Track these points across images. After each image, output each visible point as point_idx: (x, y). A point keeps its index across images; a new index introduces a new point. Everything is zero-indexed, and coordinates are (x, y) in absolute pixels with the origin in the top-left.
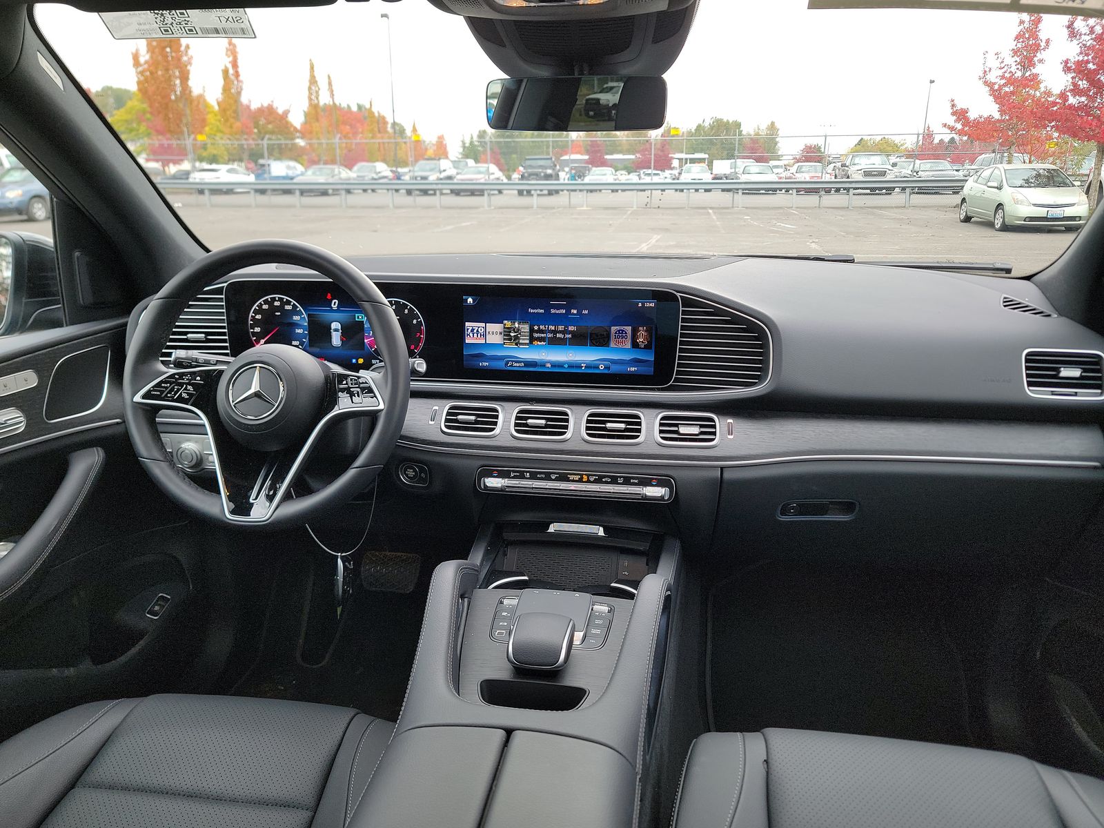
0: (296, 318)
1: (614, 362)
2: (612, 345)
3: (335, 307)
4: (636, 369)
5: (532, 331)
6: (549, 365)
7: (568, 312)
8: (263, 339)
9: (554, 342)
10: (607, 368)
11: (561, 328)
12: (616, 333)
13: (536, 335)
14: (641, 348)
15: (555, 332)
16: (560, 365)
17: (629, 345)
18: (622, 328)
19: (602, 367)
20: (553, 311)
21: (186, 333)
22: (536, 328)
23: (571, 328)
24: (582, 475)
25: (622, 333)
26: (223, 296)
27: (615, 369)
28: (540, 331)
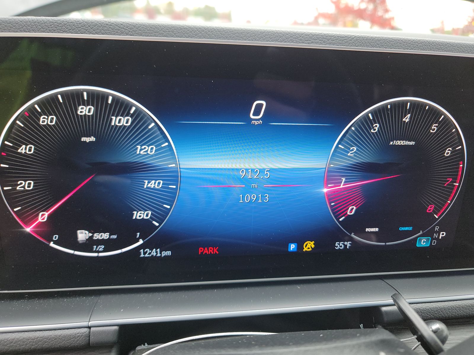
0: (144, 150)
3: (256, 118)
8: (44, 208)
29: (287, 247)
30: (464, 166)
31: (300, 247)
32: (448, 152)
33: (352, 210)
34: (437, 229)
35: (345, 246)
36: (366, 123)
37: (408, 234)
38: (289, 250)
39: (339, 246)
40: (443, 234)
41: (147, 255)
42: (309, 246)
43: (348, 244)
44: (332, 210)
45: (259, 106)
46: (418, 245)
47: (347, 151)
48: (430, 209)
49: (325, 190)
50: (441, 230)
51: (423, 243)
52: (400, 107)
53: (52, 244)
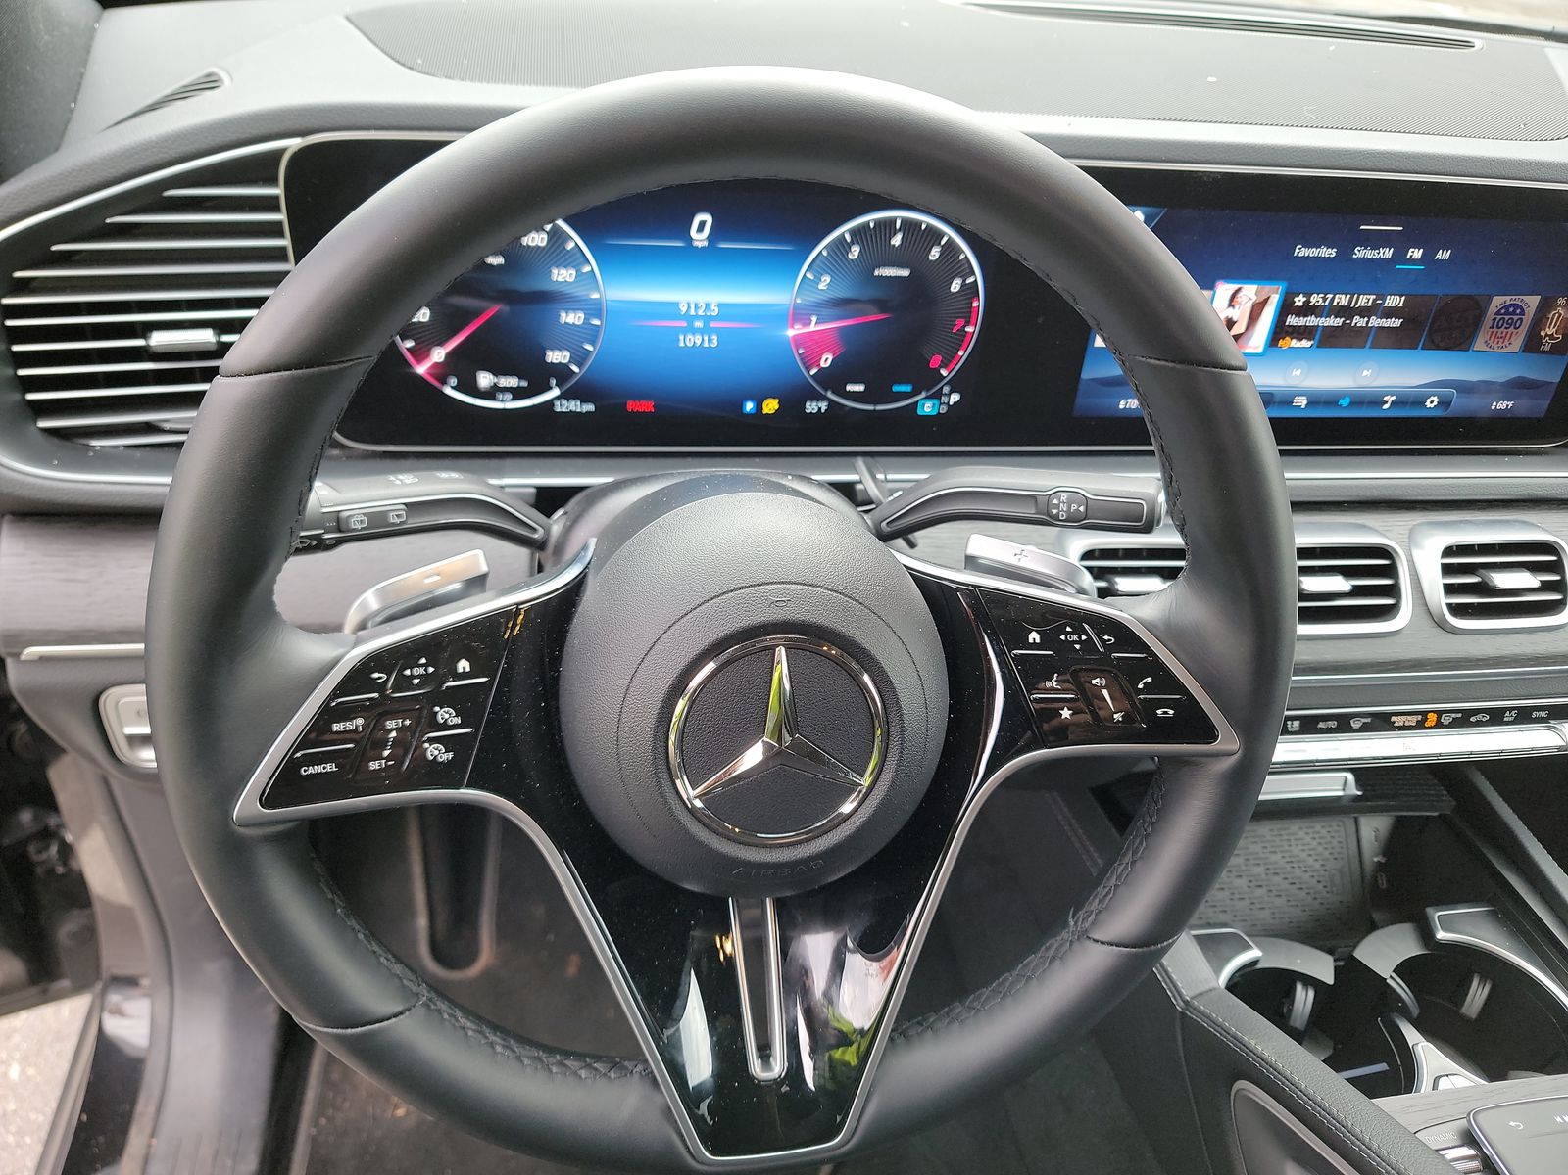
0: (562, 275)
1: (1465, 388)
2: (1479, 344)
3: (700, 238)
4: (1510, 404)
5: (1286, 308)
6: (1302, 402)
7: (1400, 256)
8: (441, 343)
9: (1339, 339)
10: (1444, 403)
11: (1365, 300)
12: (1498, 313)
13: (1292, 321)
14: (1544, 352)
15: (1347, 312)
16: (1329, 400)
17: (1517, 344)
18: (1516, 299)
19: (1432, 402)
20: (1360, 253)
21: (146, 329)
22: (1299, 301)
23: (1393, 301)
24: (1424, 713)
25: (1514, 313)
26: (278, 191)
27: (1461, 405)
28: (1308, 310)
29: (741, 406)
30: (979, 304)
31: (759, 407)
32: (956, 286)
33: (827, 360)
34: (946, 389)
35: (820, 409)
36: (841, 246)
37: (908, 396)
38: (744, 412)
39: (811, 407)
40: (955, 398)
41: (564, 410)
42: (771, 406)
43: (824, 406)
44: (802, 359)
45: (702, 225)
46: (920, 412)
47: (818, 280)
48: (935, 361)
49: (791, 333)
50: (951, 392)
51: (928, 408)
52: (887, 227)
53: (448, 391)
